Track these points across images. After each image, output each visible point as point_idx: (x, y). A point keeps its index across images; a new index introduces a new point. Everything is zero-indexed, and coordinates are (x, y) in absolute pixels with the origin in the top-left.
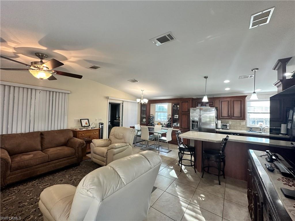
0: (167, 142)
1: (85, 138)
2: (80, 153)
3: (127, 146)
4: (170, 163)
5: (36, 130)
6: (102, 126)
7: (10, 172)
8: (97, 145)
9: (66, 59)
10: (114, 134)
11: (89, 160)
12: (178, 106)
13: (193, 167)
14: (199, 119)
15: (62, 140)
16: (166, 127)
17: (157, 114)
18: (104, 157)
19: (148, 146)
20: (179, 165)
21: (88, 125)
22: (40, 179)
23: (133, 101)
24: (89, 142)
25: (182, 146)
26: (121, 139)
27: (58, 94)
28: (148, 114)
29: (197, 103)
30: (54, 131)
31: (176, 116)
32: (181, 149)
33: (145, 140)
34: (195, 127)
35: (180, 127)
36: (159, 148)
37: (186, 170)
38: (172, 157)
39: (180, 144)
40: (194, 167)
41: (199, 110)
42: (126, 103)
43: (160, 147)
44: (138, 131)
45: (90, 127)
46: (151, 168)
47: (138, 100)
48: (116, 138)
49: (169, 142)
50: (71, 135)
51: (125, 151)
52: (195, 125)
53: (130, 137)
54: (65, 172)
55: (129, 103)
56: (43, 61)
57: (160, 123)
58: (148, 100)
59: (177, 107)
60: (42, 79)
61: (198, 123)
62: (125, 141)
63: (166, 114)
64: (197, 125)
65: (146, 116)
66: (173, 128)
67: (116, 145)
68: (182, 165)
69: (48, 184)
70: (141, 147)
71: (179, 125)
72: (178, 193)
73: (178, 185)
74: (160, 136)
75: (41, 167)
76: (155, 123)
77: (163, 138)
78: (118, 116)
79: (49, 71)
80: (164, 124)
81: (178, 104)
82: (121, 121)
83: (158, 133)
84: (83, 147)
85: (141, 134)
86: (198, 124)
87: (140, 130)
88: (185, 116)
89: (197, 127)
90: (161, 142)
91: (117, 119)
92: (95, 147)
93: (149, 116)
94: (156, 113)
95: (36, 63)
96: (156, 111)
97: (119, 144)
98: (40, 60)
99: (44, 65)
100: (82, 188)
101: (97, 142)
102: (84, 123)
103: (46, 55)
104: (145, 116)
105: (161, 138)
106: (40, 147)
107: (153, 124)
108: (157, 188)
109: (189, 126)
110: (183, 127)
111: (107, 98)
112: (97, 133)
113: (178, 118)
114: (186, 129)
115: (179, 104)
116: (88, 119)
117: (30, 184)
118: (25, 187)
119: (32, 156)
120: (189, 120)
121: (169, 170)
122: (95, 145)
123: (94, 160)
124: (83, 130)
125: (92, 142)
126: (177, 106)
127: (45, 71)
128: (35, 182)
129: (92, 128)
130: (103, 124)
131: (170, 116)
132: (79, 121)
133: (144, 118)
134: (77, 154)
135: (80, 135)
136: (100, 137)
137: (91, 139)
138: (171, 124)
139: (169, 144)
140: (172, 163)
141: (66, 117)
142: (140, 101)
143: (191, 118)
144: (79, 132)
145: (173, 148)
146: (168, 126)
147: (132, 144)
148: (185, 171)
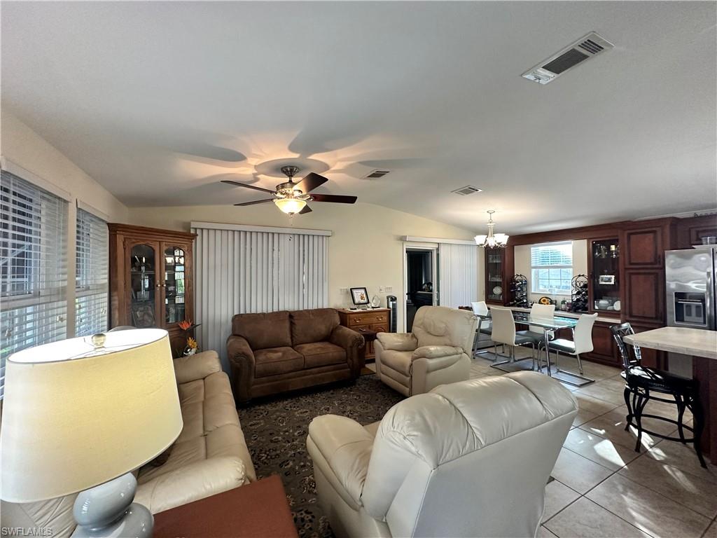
0: (575, 356)
1: (363, 328)
2: (355, 360)
3: (457, 354)
4: (595, 417)
5: (281, 309)
6: (393, 304)
7: (255, 378)
8: (387, 346)
9: (327, 168)
10: (422, 323)
11: (371, 377)
12: (613, 248)
13: (689, 448)
14: (708, 287)
15: (322, 328)
16: (569, 311)
17: (537, 274)
18: (403, 373)
19: (512, 361)
20: (627, 429)
21: (366, 301)
22: (294, 400)
23: (464, 242)
24: (371, 337)
25: (637, 371)
26: (442, 336)
27: (311, 238)
28: (507, 274)
29: (698, 232)
30: (308, 311)
31: (608, 279)
32: (633, 380)
33: (502, 345)
34: (689, 314)
35: (625, 314)
36: (549, 370)
37: (658, 451)
38: (596, 401)
39: (631, 364)
40: (696, 447)
41: (707, 255)
42: (446, 247)
43: (551, 367)
44: (483, 318)
45: (369, 305)
46: (547, 420)
47: (480, 239)
48: (428, 332)
49: (584, 356)
50: (337, 320)
51: (453, 366)
52: (689, 306)
53: (465, 334)
54: (332, 394)
55: (454, 248)
56: (294, 180)
57: (548, 300)
58: (508, 237)
59: (610, 252)
60: (292, 214)
61: (703, 301)
62: (450, 340)
63: (569, 274)
64: (698, 307)
65: (503, 280)
66: (598, 316)
67: (432, 349)
68: (643, 433)
69: (307, 412)
70: (493, 361)
71: (617, 306)
72: (634, 514)
73: (631, 488)
74: (550, 337)
75: (294, 377)
76: (531, 298)
77: (562, 342)
78: (426, 280)
79: (303, 197)
80: (563, 302)
81: (615, 242)
82: (435, 292)
83: (545, 327)
84: (360, 347)
85: (491, 328)
86: (704, 305)
87: (489, 317)
88: (641, 277)
89: (698, 315)
90: (555, 352)
91: (424, 287)
92: (385, 349)
93: (512, 279)
94: (533, 270)
95: (283, 185)
96: (533, 265)
97: (439, 348)
98: (287, 180)
99: (296, 187)
100: (392, 429)
101: (385, 338)
102: (358, 295)
103: (296, 167)
104: (498, 280)
105: (555, 342)
106: (289, 340)
107: (525, 301)
108: (554, 479)
109: (661, 309)
111: (403, 239)
112: (385, 318)
113: (612, 283)
114: (651, 321)
115: (617, 240)
116: (365, 288)
117: (281, 405)
118: (274, 409)
119: (280, 354)
120: (660, 290)
121: (590, 438)
122: (383, 346)
123: (383, 377)
124: (358, 310)
125: (377, 338)
126: (609, 248)
127: (296, 198)
128: (287, 402)
129: (373, 308)
130: (396, 299)
131: (584, 280)
132: (347, 292)
133: (496, 284)
134: (349, 361)
135: (352, 322)
136: (392, 328)
137: (372, 332)
138: (586, 301)
139: (584, 362)
140: (602, 421)
141: (326, 285)
142: (486, 240)
143: (672, 286)
144: (351, 315)
145: (597, 375)
146: (578, 307)
147: (470, 352)
148: (658, 454)
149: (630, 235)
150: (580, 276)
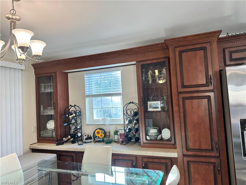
16: (122, 143)
57: (102, 132)
65: (56, 112)
76: (86, 130)
80: (116, 133)
88: (194, 102)
93: (67, 111)
94: (87, 99)
96: (87, 93)
104: (52, 112)
107: (79, 135)
110: (191, 145)
114: (207, 154)
131: (134, 107)
133: (50, 117)
149: (181, 52)
150: (130, 103)
